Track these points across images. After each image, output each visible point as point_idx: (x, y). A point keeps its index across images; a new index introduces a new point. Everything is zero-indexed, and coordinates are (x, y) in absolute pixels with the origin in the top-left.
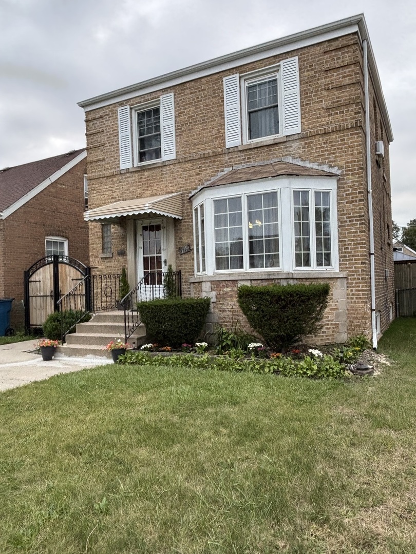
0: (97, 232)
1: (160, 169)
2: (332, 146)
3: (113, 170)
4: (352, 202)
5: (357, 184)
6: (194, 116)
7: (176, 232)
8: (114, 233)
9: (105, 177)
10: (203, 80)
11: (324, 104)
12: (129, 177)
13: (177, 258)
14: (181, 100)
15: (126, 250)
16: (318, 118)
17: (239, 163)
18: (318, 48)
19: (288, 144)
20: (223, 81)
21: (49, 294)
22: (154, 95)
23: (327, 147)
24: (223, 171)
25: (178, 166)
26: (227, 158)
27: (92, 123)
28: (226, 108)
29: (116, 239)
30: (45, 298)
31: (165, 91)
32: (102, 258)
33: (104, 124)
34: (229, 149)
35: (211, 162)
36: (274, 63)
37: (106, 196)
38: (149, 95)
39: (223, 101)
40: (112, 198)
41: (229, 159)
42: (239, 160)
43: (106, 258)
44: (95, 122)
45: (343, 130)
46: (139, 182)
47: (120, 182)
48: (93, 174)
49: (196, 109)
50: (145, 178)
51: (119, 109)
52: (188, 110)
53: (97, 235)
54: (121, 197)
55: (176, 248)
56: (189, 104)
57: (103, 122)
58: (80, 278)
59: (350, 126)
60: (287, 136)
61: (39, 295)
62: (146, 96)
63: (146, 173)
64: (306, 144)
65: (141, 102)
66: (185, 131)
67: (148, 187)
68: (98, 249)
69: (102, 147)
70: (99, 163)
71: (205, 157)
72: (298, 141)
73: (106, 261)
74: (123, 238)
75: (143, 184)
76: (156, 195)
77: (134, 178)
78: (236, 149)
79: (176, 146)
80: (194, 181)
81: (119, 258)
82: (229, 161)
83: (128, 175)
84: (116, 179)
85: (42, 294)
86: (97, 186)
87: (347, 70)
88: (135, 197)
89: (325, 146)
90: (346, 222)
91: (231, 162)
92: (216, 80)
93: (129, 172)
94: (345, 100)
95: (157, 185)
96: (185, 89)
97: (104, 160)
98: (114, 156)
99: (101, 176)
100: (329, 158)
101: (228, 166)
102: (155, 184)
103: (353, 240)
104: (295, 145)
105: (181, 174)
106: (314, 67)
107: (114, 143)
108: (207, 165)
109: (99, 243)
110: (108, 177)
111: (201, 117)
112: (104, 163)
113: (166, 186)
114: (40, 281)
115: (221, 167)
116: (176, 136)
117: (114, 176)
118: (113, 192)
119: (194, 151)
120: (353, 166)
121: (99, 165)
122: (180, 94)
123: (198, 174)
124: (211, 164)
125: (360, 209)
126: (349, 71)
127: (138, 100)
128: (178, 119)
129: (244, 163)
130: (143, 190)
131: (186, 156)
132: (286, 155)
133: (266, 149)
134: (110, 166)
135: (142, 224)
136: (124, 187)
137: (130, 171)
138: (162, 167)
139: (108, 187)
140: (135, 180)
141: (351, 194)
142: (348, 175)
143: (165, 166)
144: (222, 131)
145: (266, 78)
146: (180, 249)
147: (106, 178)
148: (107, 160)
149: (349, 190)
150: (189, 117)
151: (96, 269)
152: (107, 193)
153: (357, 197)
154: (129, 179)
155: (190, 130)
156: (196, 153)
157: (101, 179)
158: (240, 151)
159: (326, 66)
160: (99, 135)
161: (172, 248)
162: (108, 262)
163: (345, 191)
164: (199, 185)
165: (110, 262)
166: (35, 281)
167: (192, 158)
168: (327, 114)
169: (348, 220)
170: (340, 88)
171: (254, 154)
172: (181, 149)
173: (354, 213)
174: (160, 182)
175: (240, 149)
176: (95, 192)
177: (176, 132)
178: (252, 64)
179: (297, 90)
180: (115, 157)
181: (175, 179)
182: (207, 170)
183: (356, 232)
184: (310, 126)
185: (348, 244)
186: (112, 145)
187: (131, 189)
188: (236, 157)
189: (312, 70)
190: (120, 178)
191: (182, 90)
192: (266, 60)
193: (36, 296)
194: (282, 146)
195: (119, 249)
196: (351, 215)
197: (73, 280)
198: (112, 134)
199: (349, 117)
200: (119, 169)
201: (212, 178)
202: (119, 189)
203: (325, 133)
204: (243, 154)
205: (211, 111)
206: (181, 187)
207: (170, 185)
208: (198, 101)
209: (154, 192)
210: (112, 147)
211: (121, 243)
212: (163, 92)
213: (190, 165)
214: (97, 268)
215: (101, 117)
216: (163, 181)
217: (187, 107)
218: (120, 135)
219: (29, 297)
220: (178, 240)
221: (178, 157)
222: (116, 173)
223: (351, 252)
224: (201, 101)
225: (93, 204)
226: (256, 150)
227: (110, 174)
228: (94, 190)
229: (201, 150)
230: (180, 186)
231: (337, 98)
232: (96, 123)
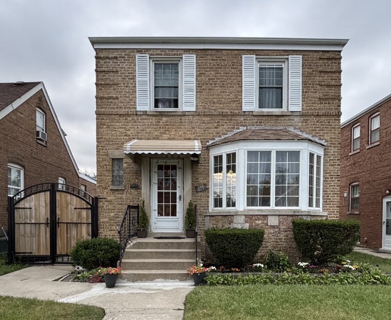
0: (106, 165)
1: (180, 118)
2: (322, 125)
3: (127, 110)
4: (333, 165)
5: (336, 154)
6: (214, 79)
7: (193, 173)
8: (127, 168)
9: (117, 114)
10: (224, 52)
11: (317, 95)
12: (146, 119)
13: (193, 194)
14: (202, 63)
15: (141, 184)
16: (313, 103)
17: (252, 125)
18: (316, 54)
19: (291, 118)
20: (242, 58)
21: (43, 220)
22: (175, 52)
23: (318, 125)
24: (238, 129)
25: (197, 118)
26: (242, 119)
27: (105, 61)
28: (244, 80)
29: (130, 173)
30: (37, 225)
31: (187, 51)
32: (111, 190)
33: (119, 65)
34: (245, 112)
35: (227, 120)
36: (283, 55)
37: (118, 132)
38: (170, 50)
39: (241, 73)
40: (125, 136)
41: (244, 120)
42: (252, 123)
43: (117, 190)
44: (107, 60)
45: (330, 115)
46: (156, 125)
47: (135, 122)
48: (103, 110)
49: (216, 73)
50: (163, 123)
51: (137, 56)
52: (209, 73)
53: (106, 168)
54: (135, 136)
55: (192, 186)
56: (210, 68)
57: (117, 63)
58: (85, 207)
59: (334, 114)
60: (291, 112)
61: (29, 222)
62: (167, 51)
63: (164, 119)
64: (304, 120)
65: (161, 55)
66: (206, 89)
67: (166, 131)
68: (107, 180)
69: (115, 86)
70: (111, 100)
71: (223, 115)
72: (298, 117)
73: (116, 193)
74: (137, 173)
75: (160, 128)
76: (174, 139)
77: (151, 121)
78: (251, 114)
79: (196, 100)
80: (212, 133)
81: (132, 191)
82: (244, 121)
83: (144, 116)
84: (131, 119)
85: (33, 221)
86: (107, 121)
87: (334, 75)
88: (152, 138)
89: (317, 124)
90: (328, 178)
91: (245, 122)
92: (235, 55)
93: (145, 114)
94: (332, 95)
95: (175, 130)
96: (207, 55)
97: (117, 98)
98: (129, 97)
99: (113, 113)
100: (319, 133)
101: (243, 126)
102: (173, 130)
103: (332, 191)
104: (296, 119)
105: (199, 125)
106: (312, 67)
107: (129, 85)
108: (224, 121)
109: (108, 176)
110: (121, 115)
111: (222, 82)
112: (116, 101)
113: (185, 133)
114: (30, 208)
115: (237, 125)
116: (197, 92)
117: (128, 115)
118: (126, 130)
119: (213, 108)
120: (335, 141)
121: (111, 102)
122: (202, 57)
123: (216, 128)
124: (228, 122)
125: (338, 170)
126: (335, 77)
127: (159, 52)
128: (199, 78)
129: (257, 125)
130: (160, 133)
131: (206, 110)
132: (289, 125)
133: (274, 118)
134: (124, 105)
135: (157, 163)
136: (139, 127)
137: (148, 114)
138: (181, 116)
139: (121, 124)
140: (152, 122)
141: (333, 160)
142: (331, 147)
143: (185, 115)
144: (240, 97)
145: (275, 65)
146: (196, 187)
147: (118, 116)
148: (120, 99)
149: (331, 157)
150: (209, 79)
151: (104, 200)
152: (120, 130)
153: (336, 162)
154: (145, 121)
155: (210, 89)
156: (215, 110)
157: (113, 116)
158: (254, 116)
159: (321, 69)
160: (112, 74)
161: (188, 186)
162: (120, 194)
163: (329, 157)
164: (216, 137)
165: (122, 194)
166: (24, 208)
167: (211, 114)
168: (319, 102)
169: (330, 177)
170: (328, 86)
171: (265, 119)
172: (201, 104)
173: (333, 173)
174: (178, 128)
175: (254, 114)
176: (105, 127)
177: (196, 89)
178: (267, 51)
179: (300, 80)
180: (131, 98)
181: (194, 128)
182: (224, 125)
183: (335, 186)
184: (308, 108)
185: (329, 194)
186: (127, 86)
187: (148, 130)
188: (250, 120)
189: (311, 68)
190: (136, 118)
191: (204, 55)
192: (278, 51)
193: (25, 224)
194: (287, 118)
195: (132, 183)
196: (332, 174)
197: (75, 208)
198: (127, 76)
199: (334, 108)
200: (134, 110)
201: (228, 133)
202: (134, 128)
203: (318, 115)
204: (256, 119)
205: (230, 79)
206: (199, 136)
207: (188, 133)
208: (218, 68)
209: (172, 136)
210: (127, 88)
211: (134, 177)
212: (184, 51)
213: (209, 119)
214: (105, 198)
215: (116, 58)
216: (181, 128)
217: (208, 69)
218: (137, 79)
219: (14, 223)
220: (194, 180)
221: (198, 111)
222: (132, 113)
223: (330, 199)
224: (221, 68)
225: (102, 138)
226: (267, 117)
227: (124, 113)
228: (104, 125)
229: (219, 108)
230: (198, 134)
231: (327, 93)
232: (109, 62)
